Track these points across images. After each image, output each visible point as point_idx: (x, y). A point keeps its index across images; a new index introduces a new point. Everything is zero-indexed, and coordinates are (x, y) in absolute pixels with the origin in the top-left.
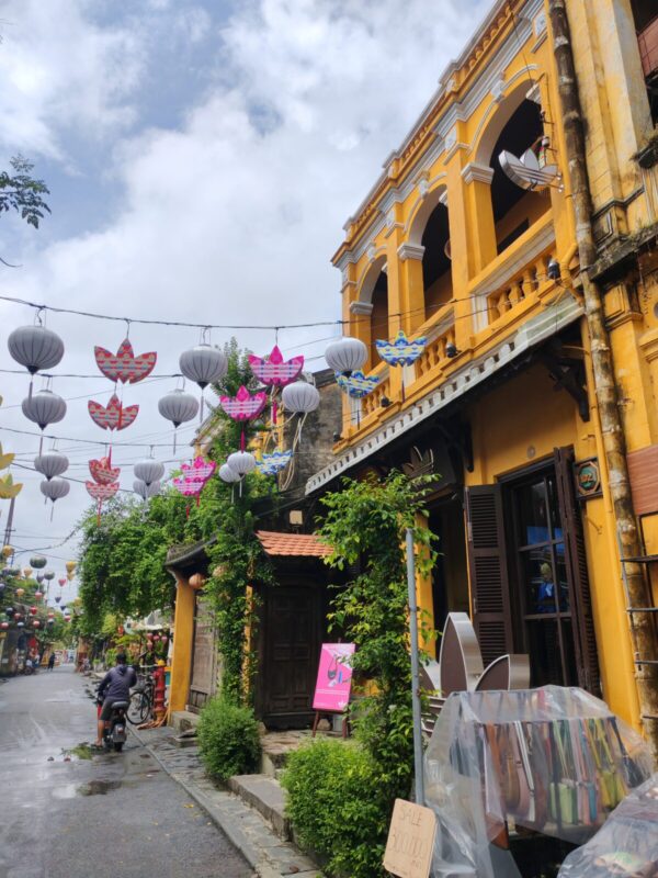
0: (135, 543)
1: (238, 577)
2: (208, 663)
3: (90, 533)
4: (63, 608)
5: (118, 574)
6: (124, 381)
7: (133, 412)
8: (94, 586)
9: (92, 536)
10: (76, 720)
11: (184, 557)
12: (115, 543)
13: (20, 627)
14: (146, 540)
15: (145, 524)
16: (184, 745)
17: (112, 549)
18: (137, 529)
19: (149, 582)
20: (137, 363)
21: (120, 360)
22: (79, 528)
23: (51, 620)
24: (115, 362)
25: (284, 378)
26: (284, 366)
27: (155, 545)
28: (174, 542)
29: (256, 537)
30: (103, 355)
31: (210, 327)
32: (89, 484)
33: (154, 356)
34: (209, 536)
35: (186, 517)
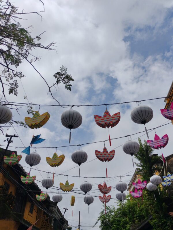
0: (118, 225)
6: (108, 127)
7: (113, 153)
9: (103, 223)
12: (112, 225)
14: (122, 223)
15: (120, 217)
18: (118, 219)
20: (113, 118)
21: (105, 118)
22: (98, 220)
24: (103, 119)
25: (162, 144)
26: (161, 140)
27: (125, 225)
28: (132, 223)
29: (170, 215)
30: (98, 118)
31: (140, 101)
32: (100, 197)
33: (119, 114)
34: (147, 217)
35: (134, 213)
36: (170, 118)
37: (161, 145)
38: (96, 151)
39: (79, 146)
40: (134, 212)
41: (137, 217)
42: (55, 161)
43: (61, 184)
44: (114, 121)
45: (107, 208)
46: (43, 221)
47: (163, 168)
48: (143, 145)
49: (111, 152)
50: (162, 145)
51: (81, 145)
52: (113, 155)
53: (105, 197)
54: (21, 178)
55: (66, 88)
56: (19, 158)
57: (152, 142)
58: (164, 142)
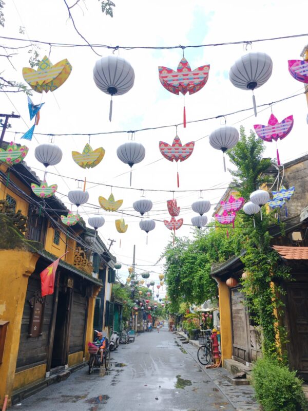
0: (193, 263)
1: (265, 276)
2: (243, 331)
3: (169, 259)
4: (160, 300)
5: (185, 280)
6: (184, 93)
7: (191, 146)
8: (174, 287)
9: (170, 260)
10: (172, 359)
11: (222, 268)
12: (183, 263)
13: (143, 310)
14: (198, 261)
15: (197, 253)
16: (238, 384)
17: (181, 267)
18: (193, 255)
19: (203, 284)
20: (194, 74)
21: (180, 74)
22: (163, 256)
23: (155, 306)
24: (177, 76)
25: (280, 133)
26: (279, 125)
27: (203, 264)
28: (214, 262)
29: (273, 249)
30: (166, 72)
31: (251, 42)
32: (166, 222)
33: (208, 68)
34: (239, 252)
35: (218, 248)
36: (303, 77)
37: (278, 135)
38: (161, 143)
39: (131, 133)
40: (219, 246)
41: (222, 252)
42: (88, 159)
43: (101, 199)
44: (197, 81)
45: (178, 240)
46: (76, 255)
47: (277, 182)
48: (247, 139)
49: (188, 145)
50: (280, 135)
51: (134, 132)
52: (191, 151)
53: (173, 222)
54: (32, 188)
55: (103, 11)
56: (22, 151)
57: (262, 129)
58: (284, 129)
